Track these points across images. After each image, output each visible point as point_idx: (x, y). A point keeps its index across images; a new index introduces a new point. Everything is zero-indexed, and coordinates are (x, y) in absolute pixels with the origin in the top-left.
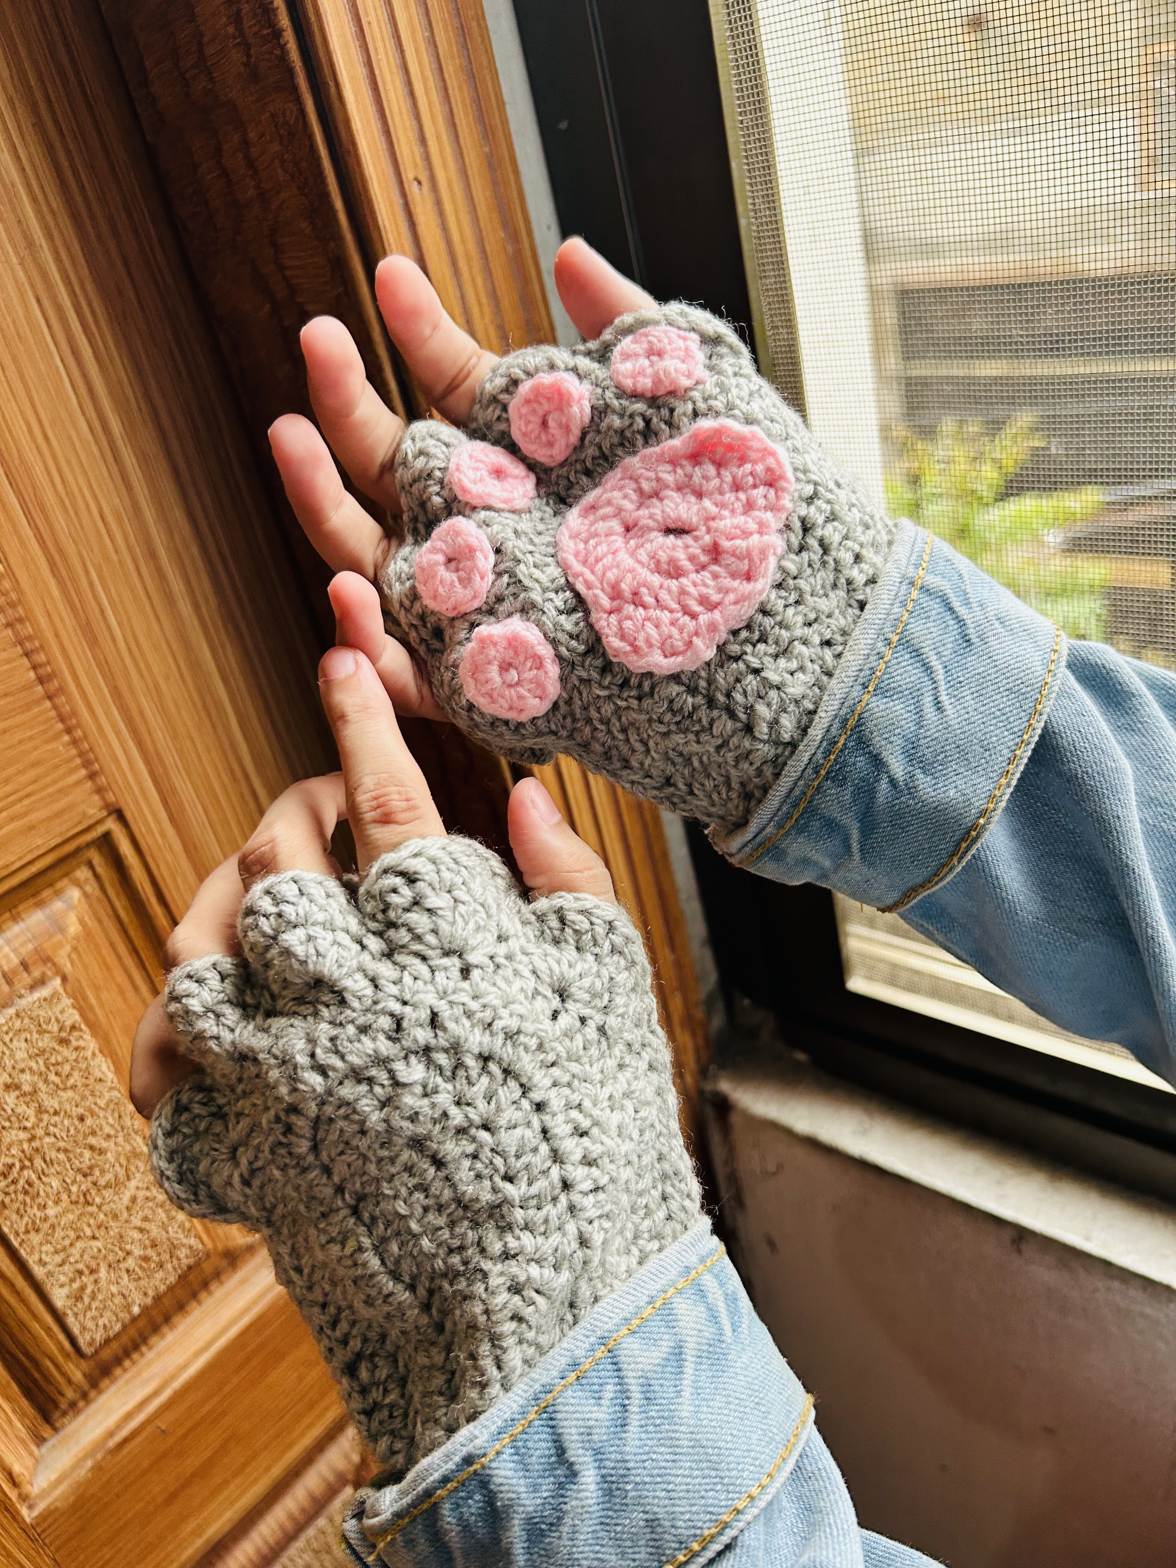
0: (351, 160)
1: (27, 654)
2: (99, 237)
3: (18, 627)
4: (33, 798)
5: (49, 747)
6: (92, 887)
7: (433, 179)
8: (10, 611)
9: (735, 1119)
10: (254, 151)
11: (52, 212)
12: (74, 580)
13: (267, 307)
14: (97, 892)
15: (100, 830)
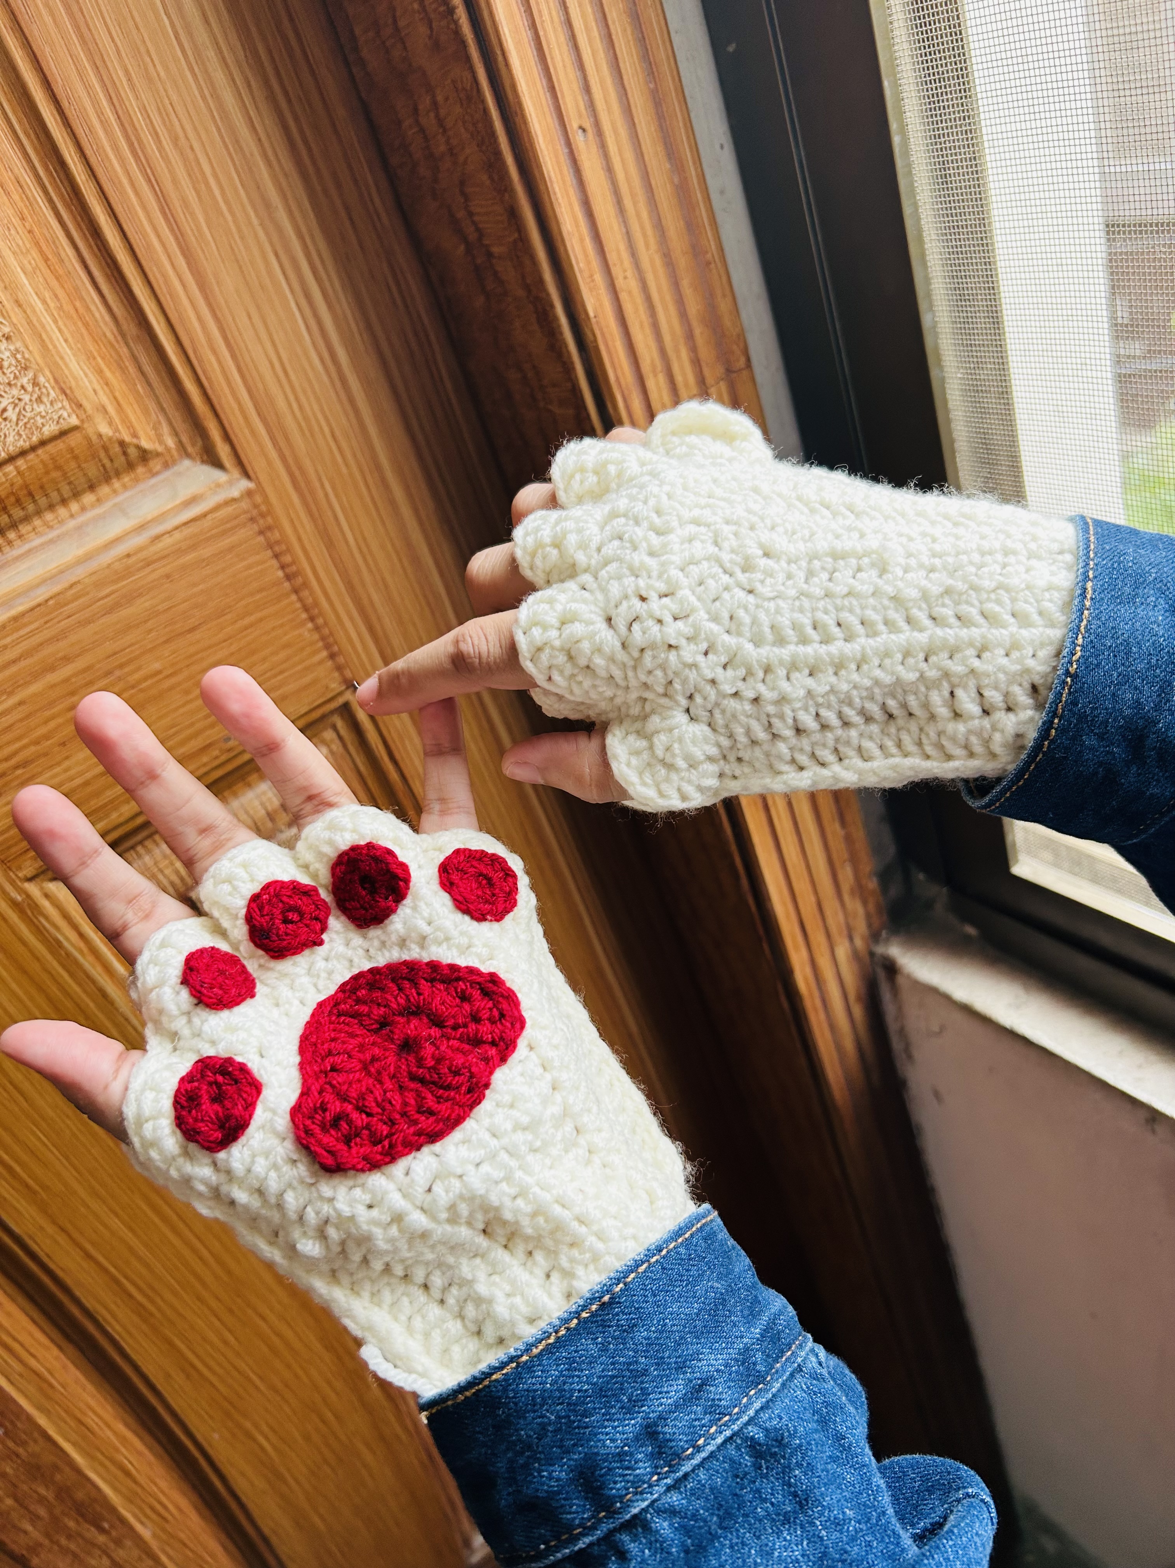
0: (518, 120)
1: (276, 556)
2: (325, 191)
3: (269, 534)
4: (286, 674)
5: (296, 632)
6: (336, 746)
7: (597, 124)
8: (261, 522)
9: (900, 980)
10: (442, 112)
11: (286, 175)
12: (312, 492)
13: (462, 247)
14: (341, 749)
15: (341, 701)
